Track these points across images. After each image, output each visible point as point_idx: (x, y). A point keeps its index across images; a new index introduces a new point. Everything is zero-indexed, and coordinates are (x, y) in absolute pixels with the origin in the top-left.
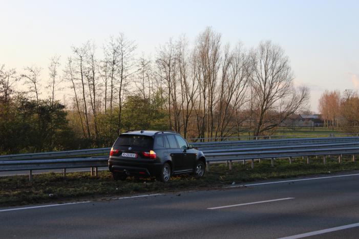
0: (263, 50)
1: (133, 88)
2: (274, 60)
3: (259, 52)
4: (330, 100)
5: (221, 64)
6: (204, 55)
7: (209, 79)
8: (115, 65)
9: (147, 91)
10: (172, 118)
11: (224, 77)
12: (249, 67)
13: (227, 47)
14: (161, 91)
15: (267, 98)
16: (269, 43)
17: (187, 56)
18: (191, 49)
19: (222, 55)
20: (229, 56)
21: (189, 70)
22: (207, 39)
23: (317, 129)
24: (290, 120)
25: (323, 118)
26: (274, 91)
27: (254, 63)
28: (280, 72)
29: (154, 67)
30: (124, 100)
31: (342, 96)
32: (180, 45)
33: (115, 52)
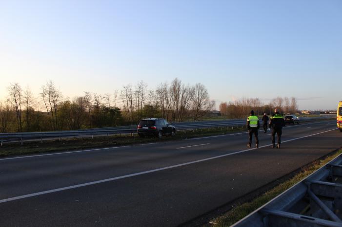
0: (197, 86)
1: (147, 102)
2: (202, 90)
3: (196, 87)
4: (223, 106)
5: (181, 92)
6: (174, 89)
7: (177, 98)
8: (139, 93)
9: (152, 103)
10: (162, 113)
11: (182, 97)
12: (192, 93)
13: (184, 85)
14: (158, 103)
15: (199, 105)
16: (199, 84)
17: (168, 89)
18: (169, 86)
19: (181, 88)
20: (184, 89)
21: (169, 94)
22: (176, 82)
23: (218, 117)
24: (208, 114)
25: (221, 113)
26: (202, 102)
27: (194, 91)
28: (204, 95)
29: (155, 93)
30: (143, 106)
31: (228, 104)
32: (165, 85)
33: (139, 87)
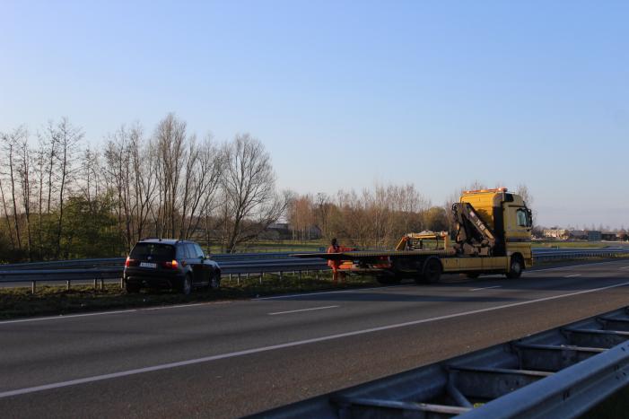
0: (239, 145)
1: (77, 185)
2: (253, 157)
3: (235, 147)
5: (183, 161)
6: (164, 147)
7: (169, 180)
8: (55, 155)
9: (92, 191)
10: (124, 225)
11: (188, 176)
12: (220, 164)
13: (194, 138)
14: (111, 192)
15: (242, 204)
16: (246, 136)
17: (142, 149)
18: (148, 138)
19: (186, 144)
20: (195, 150)
21: (144, 166)
22: (170, 128)
26: (251, 195)
27: (228, 160)
28: (259, 171)
29: (103, 161)
30: (66, 197)
32: (135, 135)
33: (55, 140)
